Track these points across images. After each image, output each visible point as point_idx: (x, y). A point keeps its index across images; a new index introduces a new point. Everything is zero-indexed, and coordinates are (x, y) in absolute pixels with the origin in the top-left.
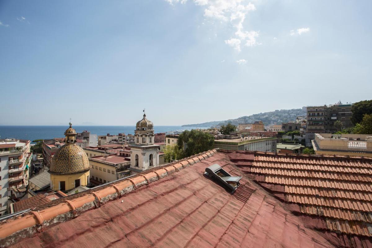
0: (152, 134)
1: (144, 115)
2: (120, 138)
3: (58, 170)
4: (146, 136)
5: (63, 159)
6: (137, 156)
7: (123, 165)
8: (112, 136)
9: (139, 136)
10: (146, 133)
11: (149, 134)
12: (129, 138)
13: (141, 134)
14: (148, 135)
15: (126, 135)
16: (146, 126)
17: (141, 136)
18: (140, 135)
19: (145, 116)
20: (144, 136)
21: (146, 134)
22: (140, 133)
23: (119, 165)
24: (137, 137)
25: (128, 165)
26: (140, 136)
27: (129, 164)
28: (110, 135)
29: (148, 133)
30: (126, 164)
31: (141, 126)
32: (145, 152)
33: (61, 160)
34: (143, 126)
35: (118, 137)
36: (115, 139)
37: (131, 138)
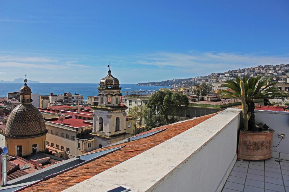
0: (118, 93)
1: (109, 70)
2: (66, 98)
3: (14, 133)
4: (112, 95)
6: (101, 119)
7: (84, 130)
8: (56, 96)
9: (104, 96)
10: (112, 92)
11: (115, 93)
12: (76, 98)
13: (106, 93)
14: (114, 94)
15: (73, 95)
16: (112, 84)
17: (106, 96)
18: (105, 95)
19: (110, 71)
21: (112, 93)
22: (105, 92)
23: (80, 129)
24: (102, 97)
25: (89, 130)
26: (105, 96)
27: (90, 128)
28: (54, 95)
29: (114, 93)
30: (87, 128)
31: (106, 84)
32: (110, 114)
33: (17, 121)
34: (109, 84)
35: (64, 97)
36: (60, 100)
37: (79, 99)
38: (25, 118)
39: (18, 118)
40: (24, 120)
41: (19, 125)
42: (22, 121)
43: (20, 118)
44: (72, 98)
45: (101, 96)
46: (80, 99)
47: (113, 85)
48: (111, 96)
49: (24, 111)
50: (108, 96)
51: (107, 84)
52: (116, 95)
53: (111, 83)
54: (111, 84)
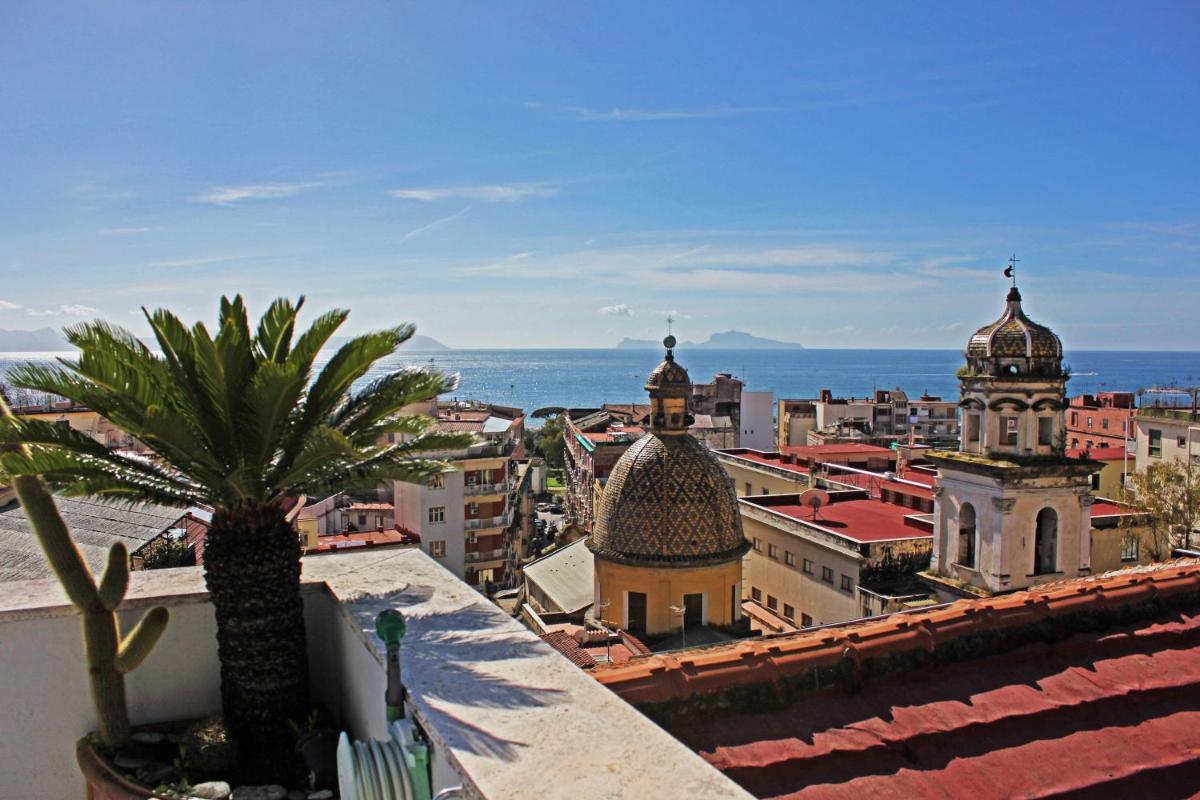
0: (1053, 396)
1: (1008, 292)
2: (883, 412)
3: (620, 541)
4: (1021, 407)
5: (641, 498)
6: (968, 511)
7: (896, 553)
8: (843, 402)
9: (982, 407)
10: (1018, 391)
11: (1036, 397)
12: (926, 413)
13: (995, 396)
14: (1030, 402)
15: (914, 400)
16: (1024, 356)
17: (995, 406)
18: (987, 402)
19: (1014, 296)
20: (1007, 410)
21: (1022, 397)
22: (989, 392)
23: (878, 550)
24: (975, 412)
25: (919, 555)
26: (988, 410)
27: (924, 549)
28: (835, 396)
29: (1029, 394)
30: (910, 549)
31: (993, 355)
32: (1009, 493)
33: (633, 499)
34: (1007, 352)
35: (875, 408)
36: (855, 419)
37: (937, 417)
38: (661, 490)
39: (635, 488)
40: (656, 494)
41: (639, 515)
42: (650, 500)
43: (644, 486)
44: (909, 413)
45: (970, 408)
46: (942, 417)
47: (1028, 359)
48: (1015, 409)
49: (660, 459)
50: (1001, 409)
51: (1000, 356)
52: (1043, 406)
53: (1019, 348)
54: (1018, 352)
